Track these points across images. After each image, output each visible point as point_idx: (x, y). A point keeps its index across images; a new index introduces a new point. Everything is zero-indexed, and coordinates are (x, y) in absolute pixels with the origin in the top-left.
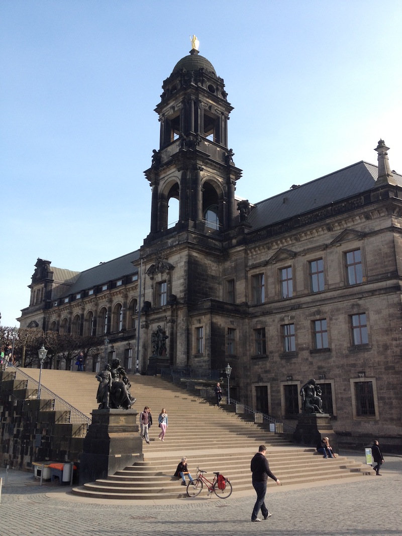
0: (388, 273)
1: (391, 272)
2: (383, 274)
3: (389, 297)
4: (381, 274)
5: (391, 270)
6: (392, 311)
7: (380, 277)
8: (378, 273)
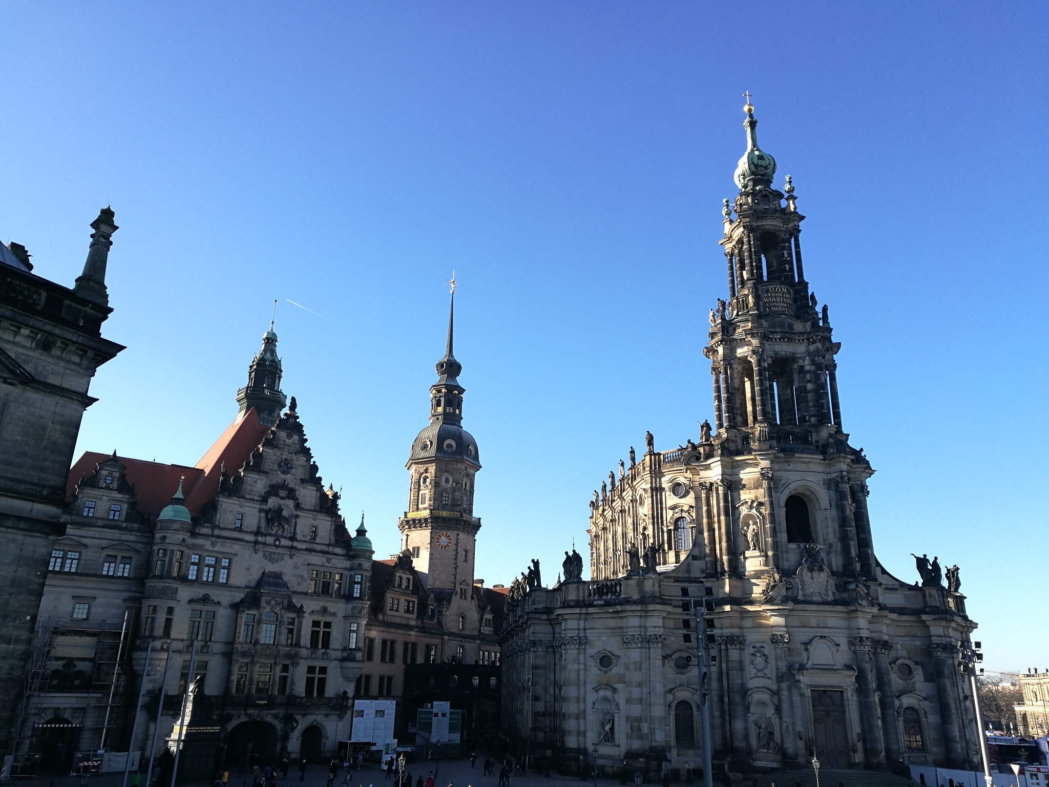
0: (44, 486)
1: (50, 487)
2: (33, 484)
3: (28, 539)
4: (26, 482)
5: (52, 483)
6: (22, 572)
7: (22, 487)
8: (20, 477)
